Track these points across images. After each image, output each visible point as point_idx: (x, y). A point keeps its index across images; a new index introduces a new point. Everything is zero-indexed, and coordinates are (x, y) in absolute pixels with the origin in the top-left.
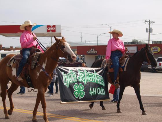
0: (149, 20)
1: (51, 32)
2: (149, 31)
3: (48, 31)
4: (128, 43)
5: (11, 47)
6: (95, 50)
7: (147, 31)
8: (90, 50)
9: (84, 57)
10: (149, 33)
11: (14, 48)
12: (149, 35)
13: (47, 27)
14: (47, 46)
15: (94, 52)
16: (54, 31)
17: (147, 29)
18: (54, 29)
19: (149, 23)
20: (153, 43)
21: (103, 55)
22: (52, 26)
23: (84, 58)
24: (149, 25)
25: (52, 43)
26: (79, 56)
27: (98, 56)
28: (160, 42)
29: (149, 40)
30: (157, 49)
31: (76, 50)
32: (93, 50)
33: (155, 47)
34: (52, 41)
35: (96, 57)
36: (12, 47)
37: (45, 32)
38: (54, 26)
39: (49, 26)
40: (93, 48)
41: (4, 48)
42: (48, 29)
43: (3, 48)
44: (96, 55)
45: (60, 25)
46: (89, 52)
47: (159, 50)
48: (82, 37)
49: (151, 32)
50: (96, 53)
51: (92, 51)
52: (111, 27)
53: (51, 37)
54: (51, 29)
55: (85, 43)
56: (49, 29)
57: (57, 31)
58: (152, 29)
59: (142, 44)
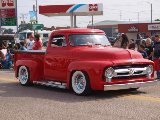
1: (93, 11)
3: (90, 10)
5: (52, 27)
6: (137, 28)
8: (132, 28)
11: (56, 28)
13: (89, 6)
14: (88, 25)
15: (136, 30)
16: (96, 10)
18: (96, 8)
21: (144, 33)
22: (94, 5)
25: (92, 21)
26: (120, 34)
27: (139, 34)
31: (116, 28)
32: (135, 28)
34: (92, 20)
35: (137, 35)
36: (54, 27)
37: (88, 11)
38: (96, 5)
39: (91, 5)
40: (134, 26)
41: (46, 28)
42: (90, 8)
43: (44, 28)
44: (138, 33)
45: (101, 4)
46: (131, 30)
48: (121, 16)
50: (138, 30)
51: (133, 29)
52: (152, 5)
53: (91, 16)
54: (93, 7)
55: (126, 21)
56: (92, 7)
57: (99, 10)
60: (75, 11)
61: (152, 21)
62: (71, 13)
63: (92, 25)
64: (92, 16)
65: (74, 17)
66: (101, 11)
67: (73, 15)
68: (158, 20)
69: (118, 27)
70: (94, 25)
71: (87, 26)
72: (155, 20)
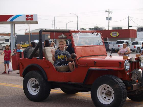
0: (109, 11)
1: (29, 20)
2: (109, 19)
3: (27, 19)
4: (92, 29)
6: (65, 35)
7: (107, 20)
8: (61, 35)
9: (56, 40)
10: (109, 21)
12: (109, 22)
16: (32, 19)
17: (107, 17)
18: (32, 18)
19: (109, 13)
20: (113, 29)
22: (30, 16)
23: (56, 42)
24: (109, 14)
25: (29, 29)
26: (52, 40)
27: (67, 40)
28: (118, 28)
29: (109, 27)
30: (116, 34)
32: (64, 35)
33: (114, 32)
34: (29, 28)
37: (25, 21)
38: (32, 16)
39: (27, 16)
42: (27, 18)
44: (66, 39)
45: (37, 15)
46: (60, 37)
47: (118, 34)
49: (111, 20)
50: (66, 37)
52: (78, 16)
54: (30, 18)
56: (28, 18)
57: (34, 20)
58: (111, 18)
59: (104, 30)
60: (14, 21)
61: (78, 30)
62: (11, 22)
63: (28, 32)
64: (29, 24)
65: (13, 25)
66: (36, 20)
67: (13, 23)
68: (83, 29)
69: (50, 34)
70: (30, 32)
71: (25, 33)
72: (81, 29)
